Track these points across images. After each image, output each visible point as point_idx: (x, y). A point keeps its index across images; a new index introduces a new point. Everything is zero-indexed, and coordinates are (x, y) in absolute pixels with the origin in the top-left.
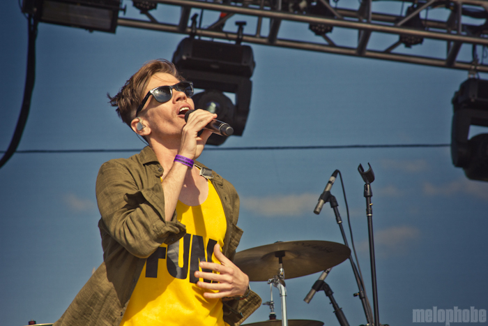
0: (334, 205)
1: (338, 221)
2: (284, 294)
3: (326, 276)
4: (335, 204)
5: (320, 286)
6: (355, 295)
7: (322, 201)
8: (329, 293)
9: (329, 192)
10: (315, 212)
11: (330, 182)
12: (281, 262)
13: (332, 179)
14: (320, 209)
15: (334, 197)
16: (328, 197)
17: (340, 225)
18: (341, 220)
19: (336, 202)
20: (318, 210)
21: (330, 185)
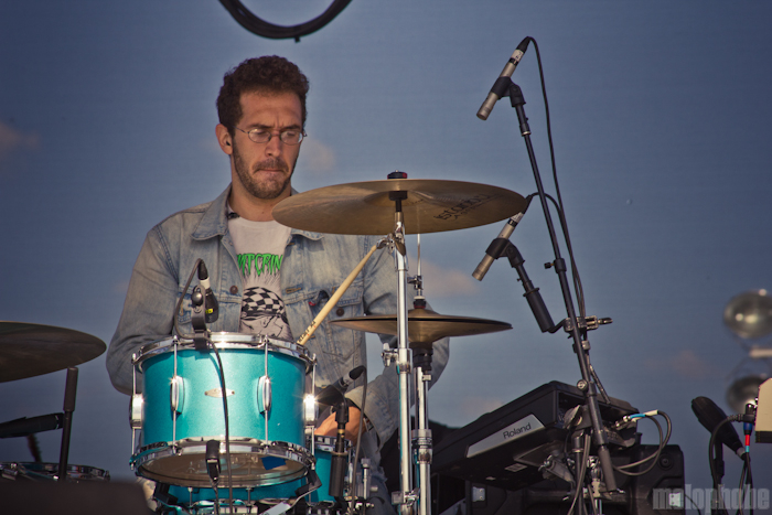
0: (518, 102)
1: (522, 131)
2: (401, 267)
3: (512, 231)
4: (517, 100)
5: (500, 248)
6: (548, 266)
7: (494, 96)
8: (517, 261)
9: (508, 79)
10: (479, 115)
11: (511, 60)
12: (399, 209)
13: (517, 54)
14: (489, 111)
15: (517, 87)
16: (505, 88)
17: (527, 139)
18: (528, 130)
19: (521, 96)
20: (483, 113)
21: (511, 65)
